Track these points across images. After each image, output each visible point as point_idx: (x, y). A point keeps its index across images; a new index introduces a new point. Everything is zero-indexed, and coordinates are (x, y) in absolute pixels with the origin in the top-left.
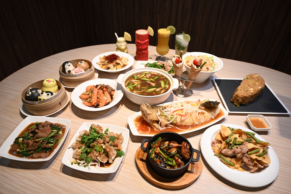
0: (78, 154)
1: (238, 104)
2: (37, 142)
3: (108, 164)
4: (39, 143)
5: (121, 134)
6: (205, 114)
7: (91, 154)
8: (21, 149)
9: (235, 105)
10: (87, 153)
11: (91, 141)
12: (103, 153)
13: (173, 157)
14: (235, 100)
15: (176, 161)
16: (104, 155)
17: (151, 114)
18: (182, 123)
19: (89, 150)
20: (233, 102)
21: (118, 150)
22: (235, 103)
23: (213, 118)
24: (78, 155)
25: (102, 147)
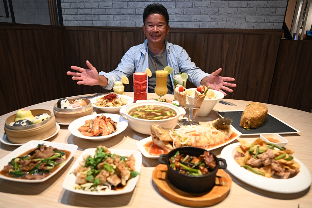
0: (83, 176)
1: (247, 127)
2: (35, 163)
3: (120, 186)
4: (37, 164)
5: (132, 156)
6: (219, 133)
7: (100, 175)
8: (14, 169)
9: (245, 129)
10: (94, 175)
11: (99, 160)
12: (114, 173)
13: (197, 167)
14: (243, 123)
15: (202, 170)
16: (115, 176)
17: (163, 134)
18: (197, 144)
19: (96, 171)
20: (242, 127)
21: (132, 171)
22: (245, 127)
23: (228, 138)
24: (82, 178)
25: (112, 167)
